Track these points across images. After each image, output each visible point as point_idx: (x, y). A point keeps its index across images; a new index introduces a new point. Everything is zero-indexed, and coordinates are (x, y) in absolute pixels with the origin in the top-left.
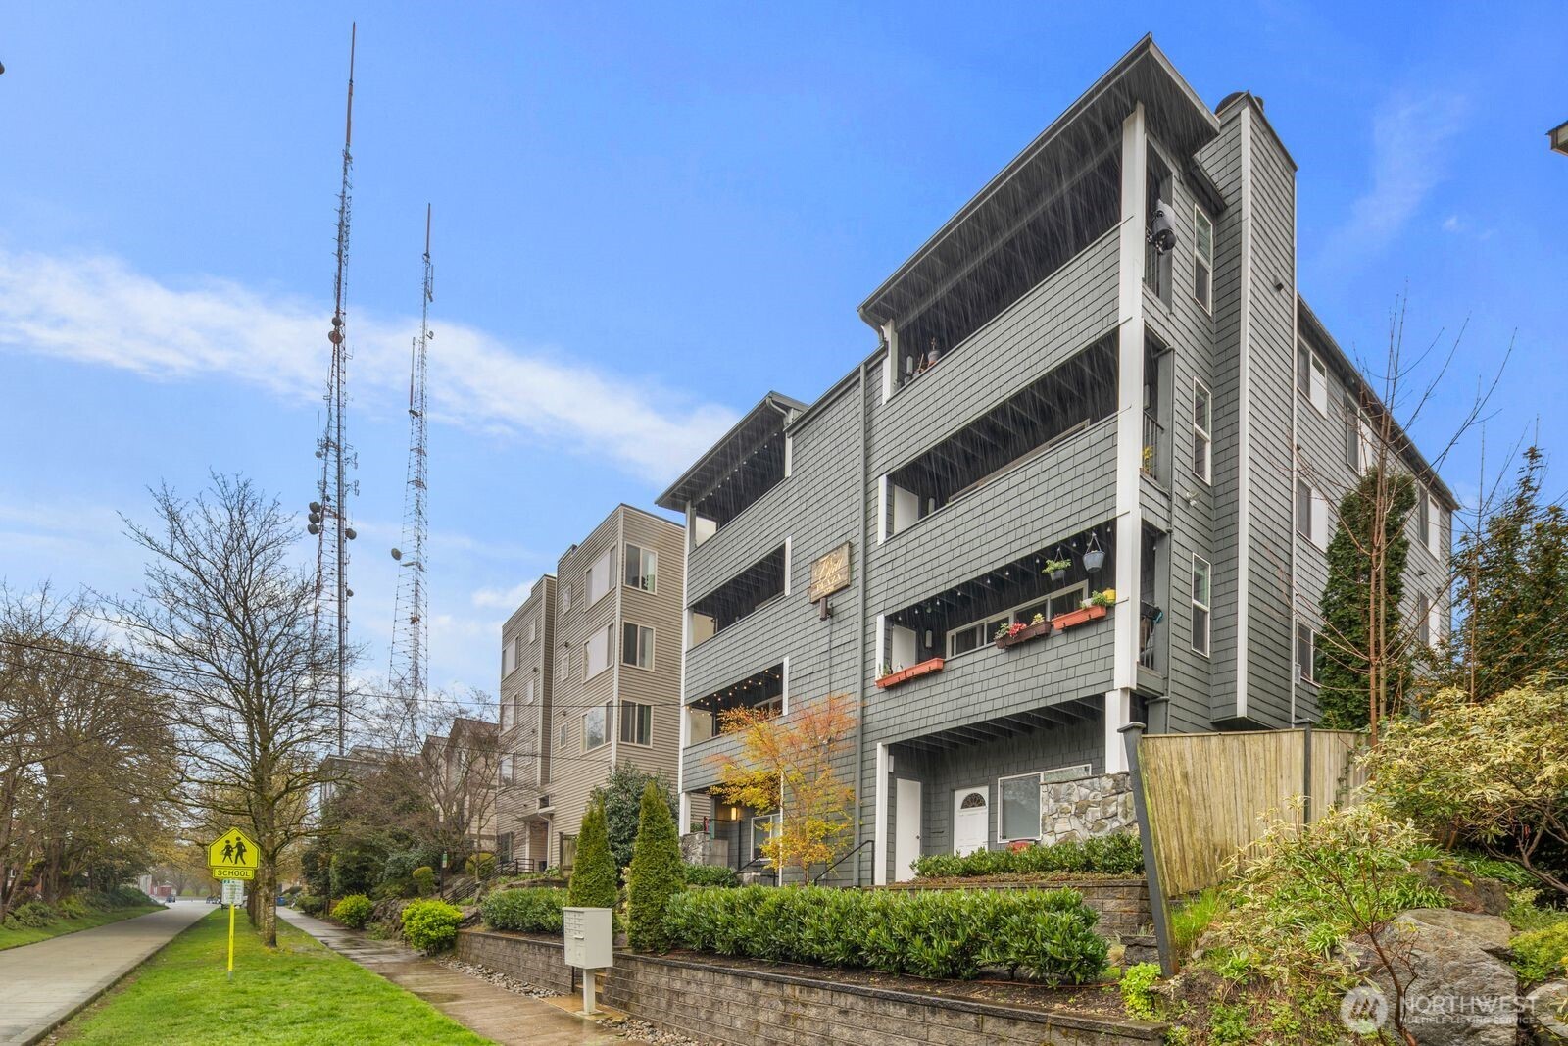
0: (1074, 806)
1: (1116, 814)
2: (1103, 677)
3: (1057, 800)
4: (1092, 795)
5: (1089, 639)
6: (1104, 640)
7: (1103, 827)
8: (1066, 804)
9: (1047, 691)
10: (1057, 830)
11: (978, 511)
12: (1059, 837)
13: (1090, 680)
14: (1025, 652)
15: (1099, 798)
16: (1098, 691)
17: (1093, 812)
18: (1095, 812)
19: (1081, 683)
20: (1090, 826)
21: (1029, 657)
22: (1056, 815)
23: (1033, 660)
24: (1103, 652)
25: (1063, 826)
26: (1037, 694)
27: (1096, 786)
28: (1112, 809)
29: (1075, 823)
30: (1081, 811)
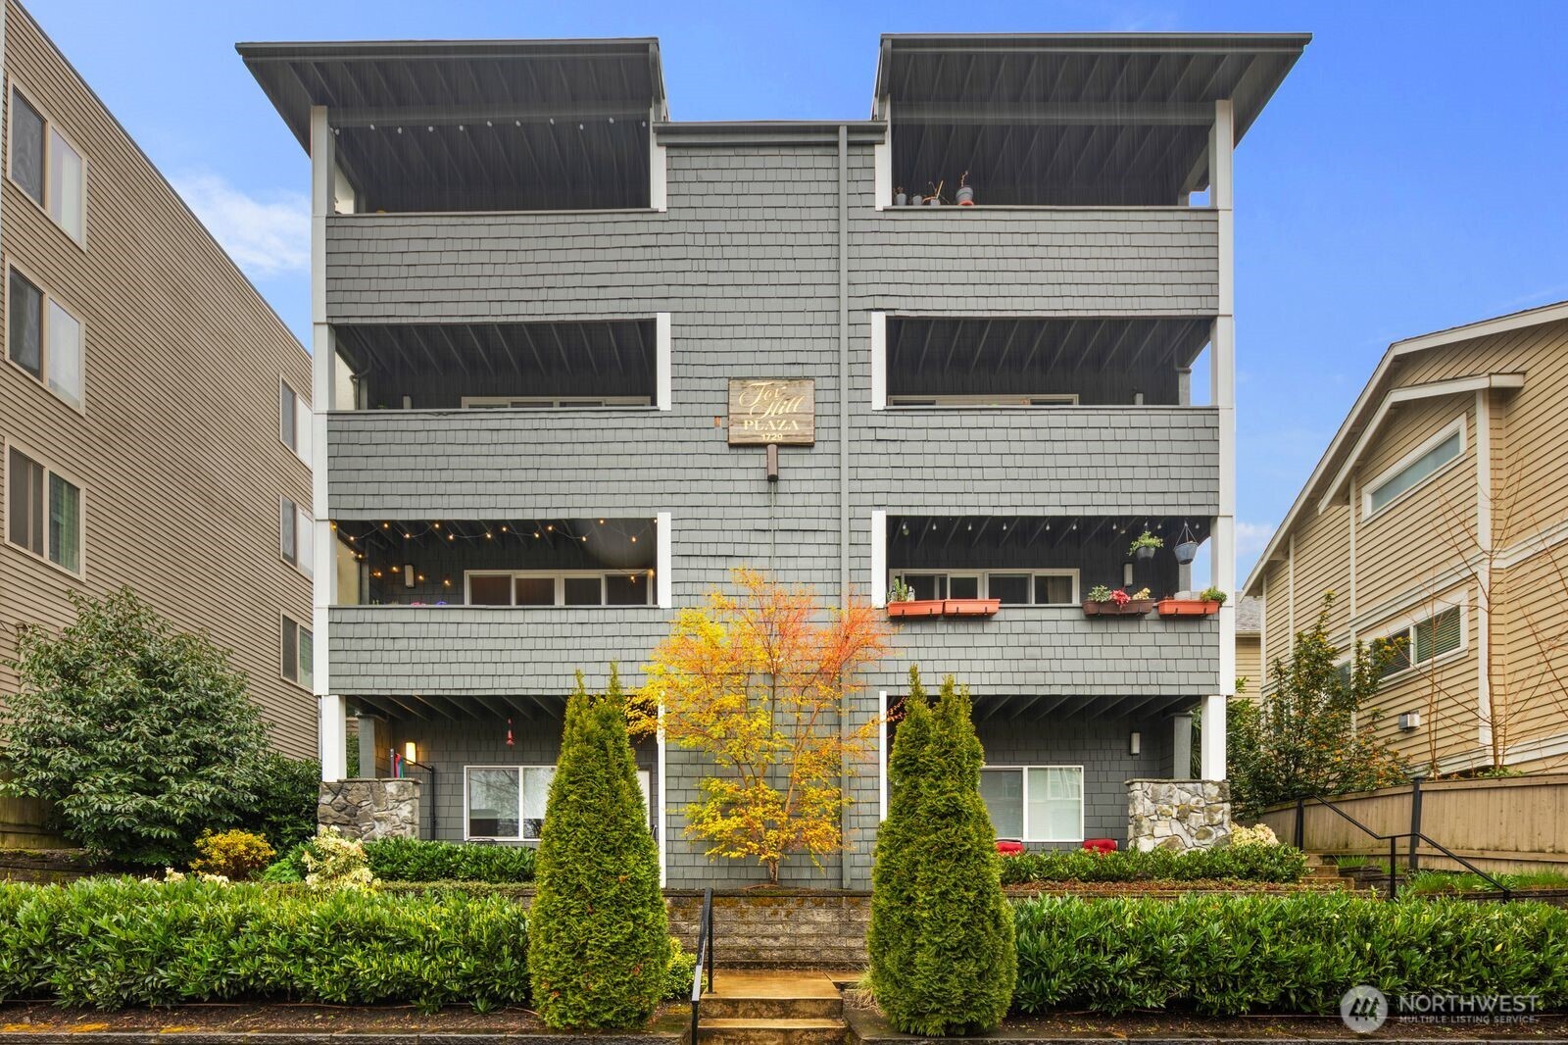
0: (1175, 810)
1: (1222, 823)
2: (1209, 679)
3: (1155, 801)
4: (1194, 800)
5: (1191, 635)
6: (1208, 639)
7: (1209, 834)
8: (1166, 807)
9: (1143, 679)
10: (1156, 833)
11: (1043, 434)
12: (1158, 841)
13: (1194, 679)
14: (1113, 627)
15: (1202, 804)
16: (1202, 691)
17: (1197, 818)
18: (1197, 819)
19: (1183, 679)
20: (1194, 832)
21: (1120, 635)
22: (1155, 817)
23: (1123, 639)
24: (1207, 652)
25: (1163, 829)
26: (1131, 678)
27: (1200, 791)
28: (1218, 817)
29: (1177, 828)
30: (1182, 818)
